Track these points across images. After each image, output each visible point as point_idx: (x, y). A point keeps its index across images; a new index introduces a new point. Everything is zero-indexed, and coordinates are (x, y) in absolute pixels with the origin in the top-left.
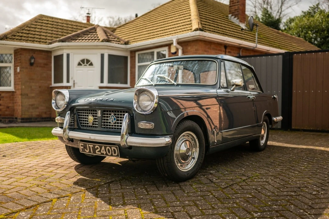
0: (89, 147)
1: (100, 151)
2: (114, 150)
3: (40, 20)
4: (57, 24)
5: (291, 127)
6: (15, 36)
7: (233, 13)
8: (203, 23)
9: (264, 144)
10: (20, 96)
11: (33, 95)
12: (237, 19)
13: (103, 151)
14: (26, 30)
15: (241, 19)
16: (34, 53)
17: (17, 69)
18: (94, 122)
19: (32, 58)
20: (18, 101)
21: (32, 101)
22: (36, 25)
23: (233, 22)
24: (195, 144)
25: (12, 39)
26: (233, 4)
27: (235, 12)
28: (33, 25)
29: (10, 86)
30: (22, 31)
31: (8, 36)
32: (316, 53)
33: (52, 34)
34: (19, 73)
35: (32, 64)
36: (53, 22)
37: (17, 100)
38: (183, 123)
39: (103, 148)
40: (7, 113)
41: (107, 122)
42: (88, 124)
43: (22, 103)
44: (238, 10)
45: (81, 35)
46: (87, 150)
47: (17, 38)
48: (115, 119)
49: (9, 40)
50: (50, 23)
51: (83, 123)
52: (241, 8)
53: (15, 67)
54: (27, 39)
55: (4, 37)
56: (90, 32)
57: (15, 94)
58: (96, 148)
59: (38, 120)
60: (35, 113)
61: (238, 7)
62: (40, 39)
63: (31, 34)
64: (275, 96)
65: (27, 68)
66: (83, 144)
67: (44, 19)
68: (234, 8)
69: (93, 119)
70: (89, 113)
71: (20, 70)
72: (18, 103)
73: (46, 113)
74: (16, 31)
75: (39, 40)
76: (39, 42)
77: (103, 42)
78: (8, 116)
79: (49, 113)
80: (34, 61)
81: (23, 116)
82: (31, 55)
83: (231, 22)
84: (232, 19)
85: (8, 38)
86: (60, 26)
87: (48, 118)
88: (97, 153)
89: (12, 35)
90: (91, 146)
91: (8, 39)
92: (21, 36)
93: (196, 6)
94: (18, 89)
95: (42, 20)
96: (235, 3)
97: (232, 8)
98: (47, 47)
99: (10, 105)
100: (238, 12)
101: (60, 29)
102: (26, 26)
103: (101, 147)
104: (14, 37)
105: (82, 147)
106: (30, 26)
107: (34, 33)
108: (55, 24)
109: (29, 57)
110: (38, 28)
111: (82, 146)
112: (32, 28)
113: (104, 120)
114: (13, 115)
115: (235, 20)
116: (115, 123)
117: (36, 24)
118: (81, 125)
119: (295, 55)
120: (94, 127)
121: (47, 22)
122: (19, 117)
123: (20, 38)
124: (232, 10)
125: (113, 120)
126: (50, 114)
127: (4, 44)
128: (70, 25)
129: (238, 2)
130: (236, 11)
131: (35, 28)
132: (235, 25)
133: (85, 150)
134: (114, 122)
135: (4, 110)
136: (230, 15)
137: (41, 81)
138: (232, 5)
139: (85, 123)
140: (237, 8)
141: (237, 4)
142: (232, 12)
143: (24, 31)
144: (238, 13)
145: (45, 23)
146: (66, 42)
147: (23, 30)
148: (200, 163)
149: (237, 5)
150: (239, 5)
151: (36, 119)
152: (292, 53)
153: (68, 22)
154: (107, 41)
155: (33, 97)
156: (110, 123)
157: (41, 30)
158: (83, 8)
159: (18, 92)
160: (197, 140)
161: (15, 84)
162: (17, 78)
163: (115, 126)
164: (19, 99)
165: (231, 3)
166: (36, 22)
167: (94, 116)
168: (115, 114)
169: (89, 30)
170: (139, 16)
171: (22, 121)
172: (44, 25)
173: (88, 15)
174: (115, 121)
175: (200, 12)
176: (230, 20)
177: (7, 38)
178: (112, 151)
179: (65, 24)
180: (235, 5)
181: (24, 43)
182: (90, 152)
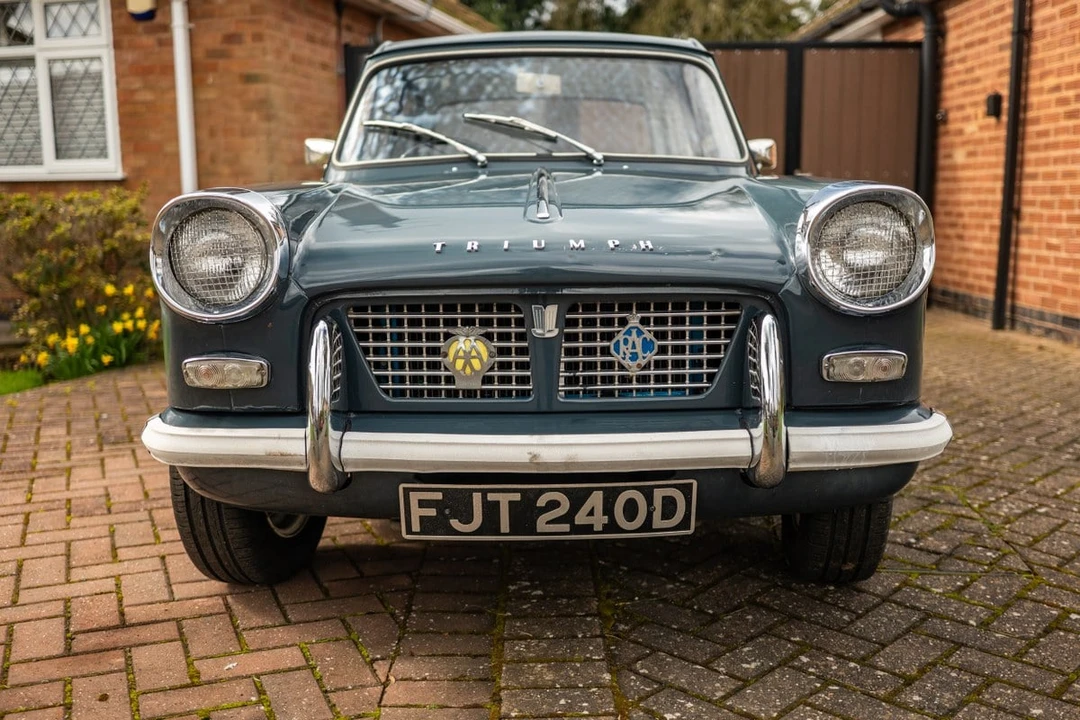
1: (568, 518)
39: (596, 500)
69: (491, 355)
90: (504, 499)
103: (578, 500)
125: (639, 349)
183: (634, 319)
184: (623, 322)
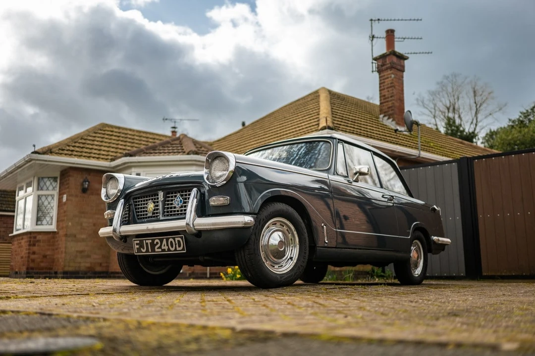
0: (147, 244)
2: (179, 241)
3: (101, 130)
4: (126, 136)
5: (481, 272)
6: (63, 150)
7: (385, 113)
8: (336, 122)
9: (419, 276)
10: (64, 238)
11: (84, 236)
12: (392, 121)
13: (164, 246)
14: (79, 143)
15: (398, 121)
16: (89, 175)
17: (62, 198)
18: (154, 210)
19: (85, 182)
20: (60, 246)
21: (80, 246)
22: (95, 137)
23: (386, 125)
24: (293, 239)
25: (58, 153)
26: (384, 99)
27: (388, 111)
28: (91, 136)
29: (52, 224)
30: (74, 144)
31: (53, 150)
32: (507, 157)
33: (117, 148)
34: (65, 203)
35: (84, 190)
36: (119, 133)
37: (59, 244)
38: (273, 204)
40: (42, 265)
41: (171, 208)
42: (146, 214)
43: (66, 248)
44: (393, 108)
45: (158, 147)
46: (144, 249)
47: (66, 152)
48: (181, 201)
49: (55, 155)
50: (115, 134)
51: (141, 215)
52: (397, 104)
53: (61, 195)
54: (80, 154)
55: (48, 151)
56: (172, 143)
57: (57, 235)
58: (155, 243)
59: (89, 275)
60: (84, 264)
61: (393, 103)
62: (99, 154)
63: (87, 148)
64: (435, 206)
65: (77, 196)
66: (138, 242)
67: (107, 129)
68: (387, 105)
70: (149, 200)
71: (67, 199)
72: (60, 248)
73: (101, 265)
74: (65, 144)
75: (97, 156)
76: (98, 158)
77: (190, 154)
78: (44, 271)
79: (104, 265)
80: (88, 186)
81: (67, 269)
82: (85, 178)
83: (383, 125)
84: (384, 121)
85: (54, 152)
86: (130, 138)
87: (103, 272)
88: (156, 250)
89: (59, 149)
91: (53, 154)
92: (72, 151)
93: (328, 103)
94: (62, 228)
95: (104, 131)
96: (388, 98)
97: (384, 106)
98: (108, 166)
99: (48, 253)
100: (392, 110)
101: (129, 142)
102: (80, 138)
104: (61, 152)
105: (138, 246)
106: (86, 138)
107: (91, 147)
108: (123, 135)
109: (82, 180)
110: (97, 141)
111: (137, 244)
112: (89, 140)
113: (168, 204)
114: (51, 269)
115: (390, 124)
116: (182, 207)
117: (94, 135)
118: (138, 219)
119: (476, 160)
120: (154, 217)
121: (111, 133)
122: (60, 270)
123: (70, 153)
124: (384, 108)
126: (108, 267)
127: (46, 161)
128: (144, 137)
129: (391, 97)
130: (391, 109)
131: (93, 141)
132: (389, 129)
133: (142, 249)
134: (180, 206)
135: (39, 260)
136: (381, 116)
137: (96, 216)
138: (383, 101)
139: (144, 215)
140: (391, 105)
141: (390, 99)
142: (384, 111)
143: (77, 145)
144: (393, 112)
145: (108, 135)
146: (135, 156)
147: (75, 142)
148: (301, 266)
149: (391, 101)
150: (393, 100)
151: (86, 273)
152: (470, 158)
153: (142, 134)
154: (195, 153)
155: (83, 240)
156: (175, 207)
157: (101, 144)
158: (166, 119)
159: (61, 233)
160: (295, 233)
161: (58, 221)
162: (62, 211)
163: (181, 211)
164: (62, 243)
165: (382, 98)
166: (96, 133)
167: (154, 203)
168: (182, 196)
169: (171, 141)
170: (247, 124)
171: (65, 275)
172: (107, 137)
173: (174, 129)
174: (181, 204)
175: (334, 110)
176: (381, 123)
177: (51, 152)
178: (176, 244)
179: (137, 136)
180: (387, 102)
181: (76, 159)
182: (147, 251)
183: (178, 195)
184: (175, 196)
